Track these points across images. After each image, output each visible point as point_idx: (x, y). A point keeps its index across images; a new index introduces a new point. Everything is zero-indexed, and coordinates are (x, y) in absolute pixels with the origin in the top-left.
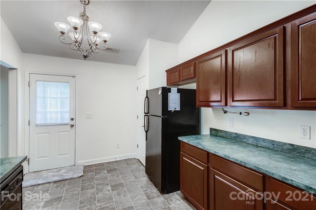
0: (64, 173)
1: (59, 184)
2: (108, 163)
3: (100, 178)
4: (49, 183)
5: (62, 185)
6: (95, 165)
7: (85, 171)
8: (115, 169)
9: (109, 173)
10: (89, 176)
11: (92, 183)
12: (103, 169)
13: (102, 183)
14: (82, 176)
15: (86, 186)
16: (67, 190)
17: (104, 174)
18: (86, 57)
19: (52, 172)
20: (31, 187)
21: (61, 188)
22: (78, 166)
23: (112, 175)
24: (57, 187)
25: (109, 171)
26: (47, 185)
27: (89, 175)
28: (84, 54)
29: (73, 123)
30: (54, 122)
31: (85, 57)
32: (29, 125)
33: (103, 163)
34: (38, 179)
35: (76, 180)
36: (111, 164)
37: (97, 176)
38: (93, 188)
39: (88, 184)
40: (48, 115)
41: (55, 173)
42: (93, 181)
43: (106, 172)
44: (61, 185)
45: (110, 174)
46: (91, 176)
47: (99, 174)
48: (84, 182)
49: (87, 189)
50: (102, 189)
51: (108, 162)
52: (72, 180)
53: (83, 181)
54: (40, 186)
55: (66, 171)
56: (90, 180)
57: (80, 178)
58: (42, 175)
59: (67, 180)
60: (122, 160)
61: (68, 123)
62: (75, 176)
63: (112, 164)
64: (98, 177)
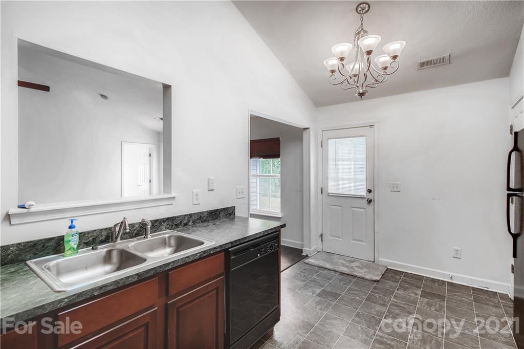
0: (356, 267)
1: (346, 277)
2: (431, 281)
3: (404, 298)
4: (335, 271)
5: (348, 281)
6: (407, 274)
7: (386, 276)
8: (442, 298)
9: (424, 297)
10: (387, 287)
11: (387, 299)
12: (416, 286)
13: (403, 307)
14: (378, 281)
15: (375, 297)
16: (350, 289)
17: (413, 295)
18: (363, 95)
19: (345, 260)
20: (317, 268)
21: (344, 284)
22: (379, 265)
23: (427, 304)
24: (341, 280)
25: (425, 294)
26: (333, 273)
27: (389, 284)
28: (359, 91)
29: (370, 196)
30: (346, 192)
31: (361, 95)
32: (322, 193)
33: (423, 276)
34: (328, 262)
35: (367, 283)
36: (436, 284)
37: (400, 292)
38: (383, 305)
39: (379, 297)
40: (341, 183)
41: (346, 262)
42: (389, 296)
43: (419, 292)
44: (346, 280)
45: (426, 300)
46: (390, 288)
47: (405, 290)
48: (376, 291)
49: (375, 303)
50: (397, 314)
51: (433, 279)
52: (362, 280)
53: (375, 288)
54: (327, 270)
55: (360, 265)
56: (386, 293)
57: (373, 282)
58: (333, 259)
59: (356, 277)
60: (470, 287)
61: (364, 196)
62: (368, 277)
63: (439, 285)
64: (400, 294)
